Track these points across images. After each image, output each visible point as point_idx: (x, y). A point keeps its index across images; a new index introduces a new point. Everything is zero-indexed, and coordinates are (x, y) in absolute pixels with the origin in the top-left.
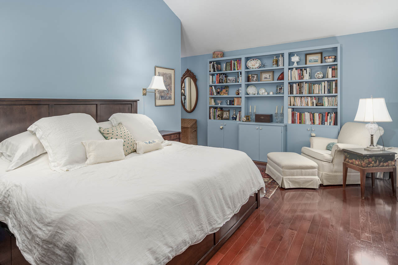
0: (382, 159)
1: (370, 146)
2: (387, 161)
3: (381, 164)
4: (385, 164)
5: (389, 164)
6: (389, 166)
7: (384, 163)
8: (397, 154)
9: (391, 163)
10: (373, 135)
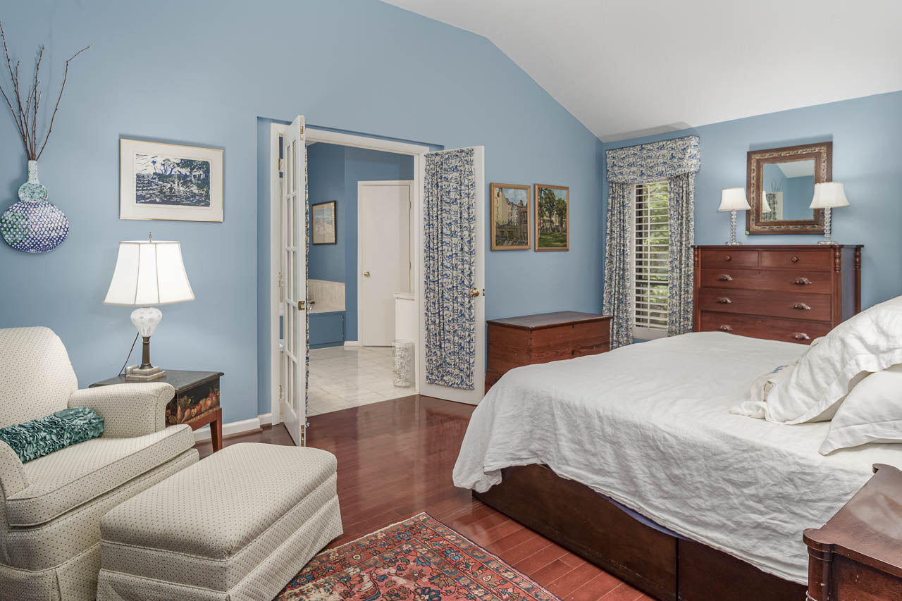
0: (187, 401)
1: (142, 367)
2: (196, 403)
3: (186, 413)
4: (194, 411)
5: (201, 407)
6: (202, 413)
7: (191, 409)
8: (222, 374)
9: (205, 404)
10: (149, 338)
